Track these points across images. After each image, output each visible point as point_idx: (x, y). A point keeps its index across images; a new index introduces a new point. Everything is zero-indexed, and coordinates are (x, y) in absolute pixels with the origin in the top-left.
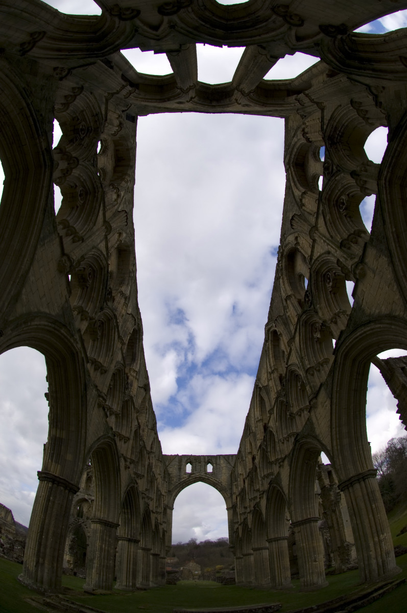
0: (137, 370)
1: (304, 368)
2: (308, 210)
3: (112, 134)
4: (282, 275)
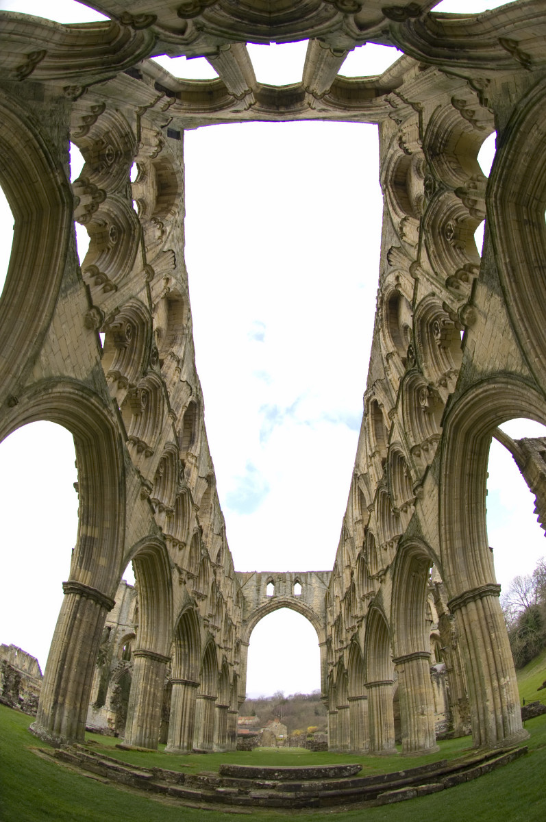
0: (196, 455)
1: (408, 447)
2: (409, 241)
3: (150, 157)
4: (382, 327)
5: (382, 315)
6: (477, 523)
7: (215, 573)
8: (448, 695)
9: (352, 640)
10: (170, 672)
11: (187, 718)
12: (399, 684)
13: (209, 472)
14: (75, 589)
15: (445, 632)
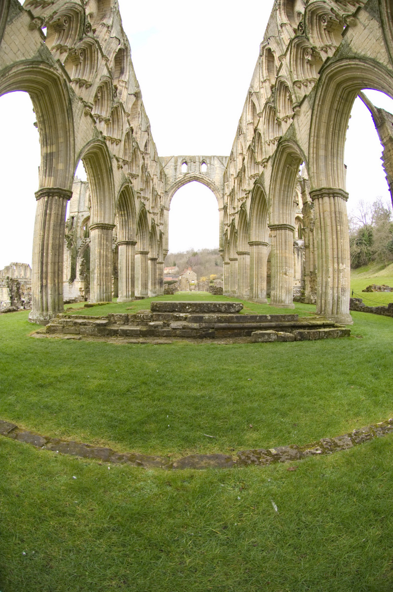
0: (126, 80)
1: (292, 80)
4: (279, 8)
5: (280, 2)
6: (338, 144)
7: (144, 159)
8: (304, 267)
9: (241, 207)
10: (116, 238)
11: (130, 271)
12: (272, 246)
13: (136, 90)
14: (43, 193)
15: (306, 217)
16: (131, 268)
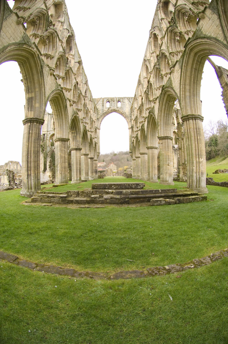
0: (73, 54)
1: (169, 52)
4: (160, 9)
5: (160, 6)
6: (197, 88)
7: (85, 100)
8: (179, 161)
9: (142, 127)
10: (70, 146)
11: (78, 165)
12: (160, 149)
13: (79, 60)
14: (28, 121)
15: (179, 131)
16: (79, 163)
